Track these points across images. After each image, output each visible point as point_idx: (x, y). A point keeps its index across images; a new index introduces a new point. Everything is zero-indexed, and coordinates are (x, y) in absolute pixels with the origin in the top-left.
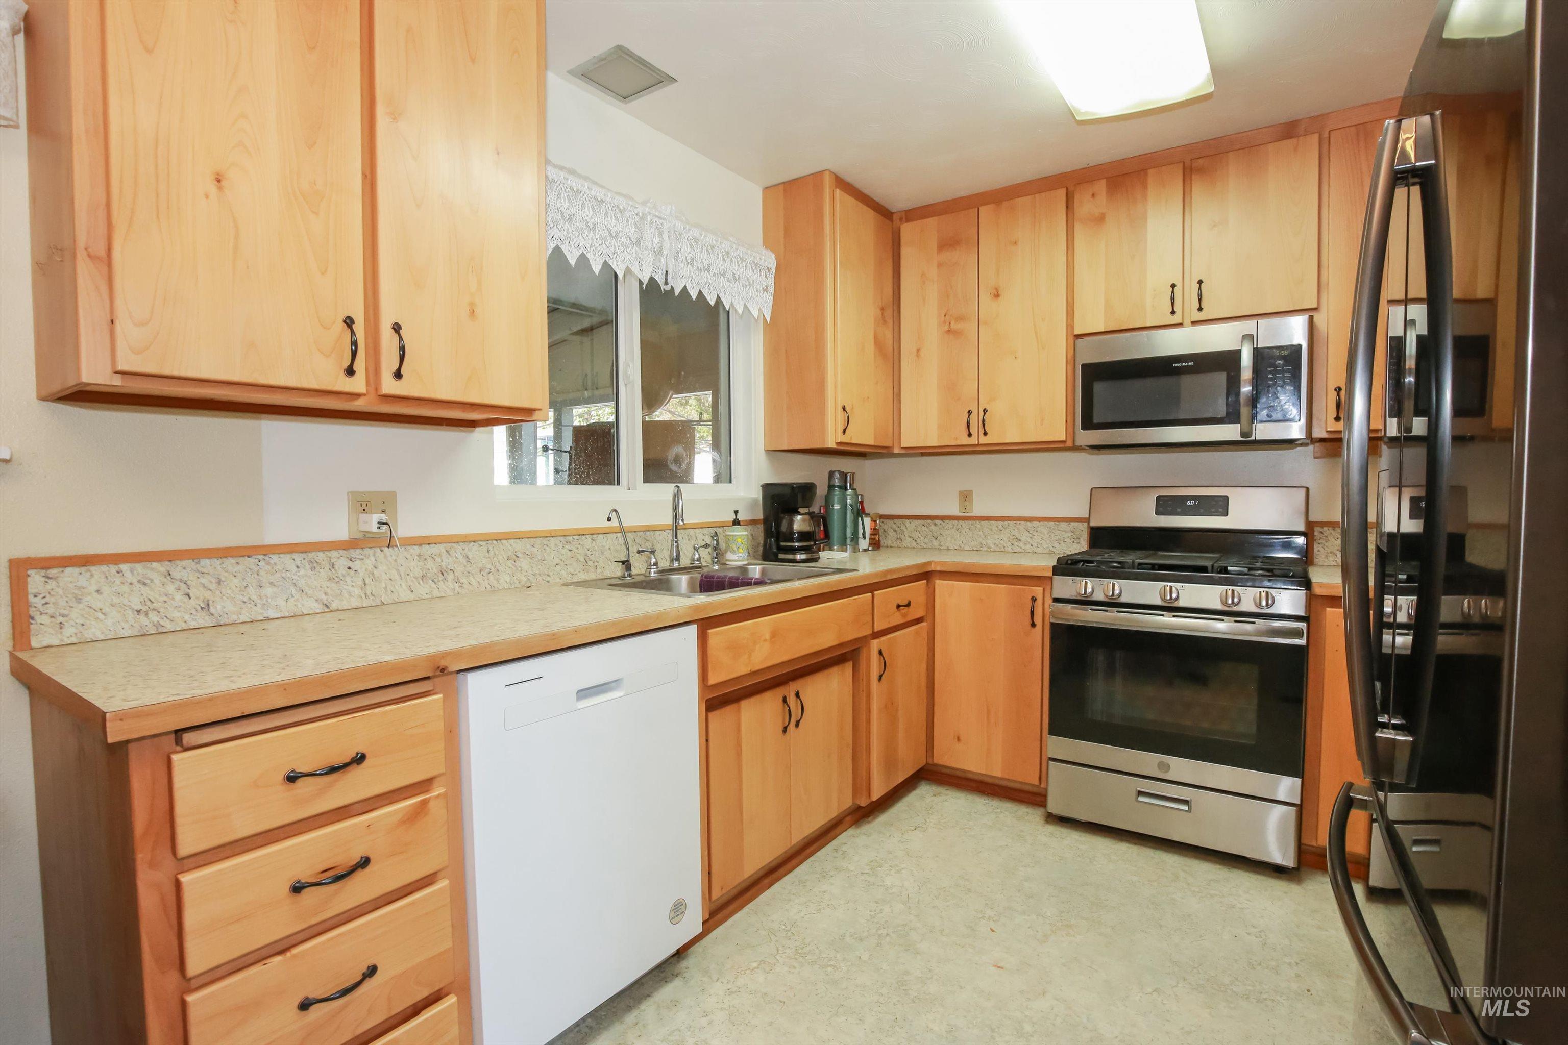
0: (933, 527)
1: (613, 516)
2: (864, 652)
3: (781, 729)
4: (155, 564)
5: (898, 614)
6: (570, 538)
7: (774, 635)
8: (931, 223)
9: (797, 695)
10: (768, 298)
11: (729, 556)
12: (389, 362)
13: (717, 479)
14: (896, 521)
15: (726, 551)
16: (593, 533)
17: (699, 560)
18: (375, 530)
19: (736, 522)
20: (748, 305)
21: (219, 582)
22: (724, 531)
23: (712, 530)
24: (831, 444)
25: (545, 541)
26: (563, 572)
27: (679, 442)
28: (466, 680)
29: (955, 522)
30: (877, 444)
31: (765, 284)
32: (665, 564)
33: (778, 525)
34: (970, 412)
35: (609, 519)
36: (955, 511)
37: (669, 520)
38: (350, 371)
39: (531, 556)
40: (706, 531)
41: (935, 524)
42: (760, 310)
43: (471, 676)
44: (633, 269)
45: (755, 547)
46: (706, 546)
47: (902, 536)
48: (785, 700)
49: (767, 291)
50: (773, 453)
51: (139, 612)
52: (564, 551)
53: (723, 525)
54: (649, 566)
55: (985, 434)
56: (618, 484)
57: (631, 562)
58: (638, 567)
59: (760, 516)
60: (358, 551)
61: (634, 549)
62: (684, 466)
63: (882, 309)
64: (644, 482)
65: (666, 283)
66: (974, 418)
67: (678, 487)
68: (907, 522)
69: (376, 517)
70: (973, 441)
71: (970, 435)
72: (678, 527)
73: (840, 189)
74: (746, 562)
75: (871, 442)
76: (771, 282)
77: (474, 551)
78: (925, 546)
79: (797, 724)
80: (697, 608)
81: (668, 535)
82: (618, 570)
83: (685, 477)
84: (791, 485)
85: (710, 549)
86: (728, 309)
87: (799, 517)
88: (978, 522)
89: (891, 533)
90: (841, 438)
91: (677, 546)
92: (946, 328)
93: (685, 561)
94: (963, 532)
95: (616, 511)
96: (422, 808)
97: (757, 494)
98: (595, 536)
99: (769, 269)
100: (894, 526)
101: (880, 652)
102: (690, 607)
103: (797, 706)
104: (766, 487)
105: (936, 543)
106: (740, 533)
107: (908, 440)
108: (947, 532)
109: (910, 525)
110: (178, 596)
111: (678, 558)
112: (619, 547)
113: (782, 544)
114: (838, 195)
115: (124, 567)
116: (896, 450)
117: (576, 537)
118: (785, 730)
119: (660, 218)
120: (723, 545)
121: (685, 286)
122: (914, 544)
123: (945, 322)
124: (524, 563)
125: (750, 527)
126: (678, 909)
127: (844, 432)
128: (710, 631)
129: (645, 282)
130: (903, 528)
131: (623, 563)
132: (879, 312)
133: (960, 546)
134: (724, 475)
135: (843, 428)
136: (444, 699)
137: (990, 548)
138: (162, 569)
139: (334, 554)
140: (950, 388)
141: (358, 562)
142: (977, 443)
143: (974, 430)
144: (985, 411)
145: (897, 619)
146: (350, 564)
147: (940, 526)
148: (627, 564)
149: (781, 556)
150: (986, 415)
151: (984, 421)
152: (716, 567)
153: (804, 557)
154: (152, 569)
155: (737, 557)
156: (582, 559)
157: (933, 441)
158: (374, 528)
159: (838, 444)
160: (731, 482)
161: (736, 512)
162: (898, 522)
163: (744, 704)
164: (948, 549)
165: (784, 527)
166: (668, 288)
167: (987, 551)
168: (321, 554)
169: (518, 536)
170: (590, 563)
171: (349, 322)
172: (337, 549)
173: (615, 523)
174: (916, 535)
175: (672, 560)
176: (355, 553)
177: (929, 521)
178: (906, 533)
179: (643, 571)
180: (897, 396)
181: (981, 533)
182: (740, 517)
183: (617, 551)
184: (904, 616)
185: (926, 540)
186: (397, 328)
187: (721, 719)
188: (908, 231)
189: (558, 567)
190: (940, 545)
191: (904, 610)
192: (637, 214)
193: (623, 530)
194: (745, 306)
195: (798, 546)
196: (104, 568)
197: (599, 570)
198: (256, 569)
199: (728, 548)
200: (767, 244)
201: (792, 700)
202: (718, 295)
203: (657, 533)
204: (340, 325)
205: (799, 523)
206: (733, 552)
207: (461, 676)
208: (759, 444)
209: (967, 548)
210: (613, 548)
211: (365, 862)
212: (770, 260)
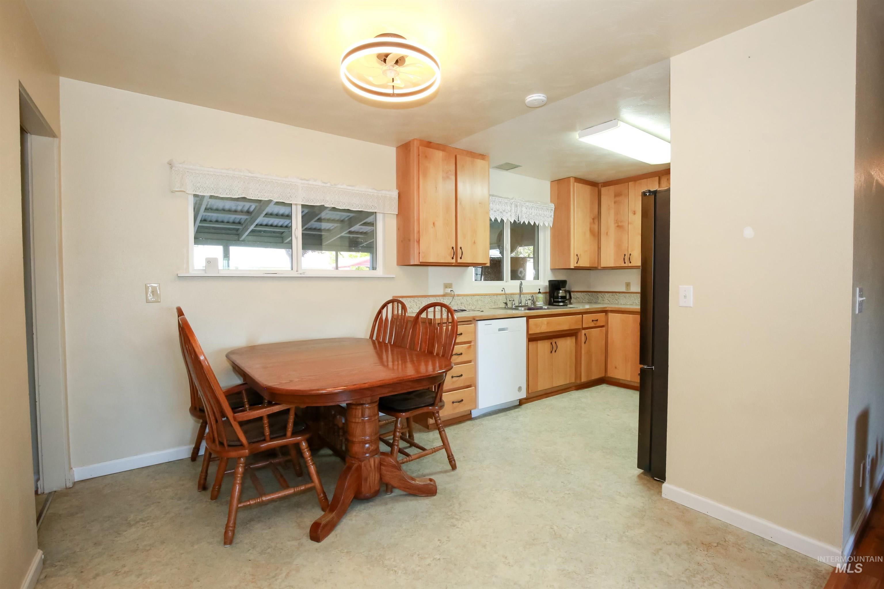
0: (616, 296)
1: (503, 290)
2: (579, 334)
3: (550, 352)
4: (412, 298)
5: (592, 323)
6: (491, 296)
7: (548, 323)
8: (612, 188)
9: (556, 343)
10: (551, 219)
11: (537, 303)
12: (459, 255)
13: (535, 279)
14: (602, 293)
15: (536, 302)
16: (497, 295)
17: (527, 303)
18: (450, 292)
19: (539, 293)
20: (544, 223)
21: (421, 303)
22: (536, 295)
23: (532, 295)
24: (572, 267)
25: (485, 297)
26: (489, 306)
27: (522, 267)
28: (478, 323)
29: (624, 294)
30: (591, 266)
31: (550, 215)
32: (517, 304)
33: (554, 294)
34: (625, 255)
35: (502, 291)
36: (623, 289)
37: (518, 292)
38: (453, 258)
39: (481, 301)
40: (530, 295)
41: (617, 295)
42: (548, 224)
43: (479, 322)
44: (509, 219)
45: (546, 301)
46: (530, 299)
47: (604, 299)
48: (551, 343)
49: (551, 217)
50: (553, 270)
51: (409, 308)
52: (489, 299)
53: (535, 293)
54: (512, 305)
55: (630, 262)
56: (503, 280)
57: (507, 303)
58: (509, 305)
59: (548, 290)
60: (445, 297)
61: (508, 300)
62: (523, 275)
63: (593, 219)
64: (511, 280)
65: (518, 221)
66: (626, 256)
67: (521, 282)
68: (606, 294)
69: (450, 289)
70: (626, 265)
71: (625, 263)
72: (521, 294)
73: (576, 182)
74: (542, 305)
75: (588, 266)
76: (552, 214)
77: (468, 298)
78: (613, 303)
79: (555, 351)
80: (526, 313)
81: (518, 296)
82: (503, 305)
83: (523, 278)
84: (558, 281)
85: (531, 301)
86: (537, 225)
87: (561, 291)
88: (632, 294)
89: (600, 298)
90: (576, 265)
91: (521, 299)
92: (617, 225)
93: (523, 304)
94: (627, 298)
95: (504, 289)
96: (470, 347)
97: (547, 284)
98: (497, 296)
99: (552, 210)
100: (601, 295)
101: (585, 334)
102: (524, 313)
103: (555, 346)
104: (550, 282)
105: (617, 302)
106: (541, 296)
107: (603, 265)
108: (621, 298)
109: (607, 295)
110: (415, 305)
111: (521, 303)
112: (503, 299)
113: (555, 300)
114: (575, 184)
115: (408, 299)
116: (599, 268)
117: (492, 296)
118: (551, 352)
119: (517, 202)
120: (535, 300)
121: (524, 221)
122: (609, 302)
123: (616, 223)
124: (480, 302)
125: (544, 295)
126: (520, 389)
127: (577, 263)
128: (530, 320)
129: (512, 222)
130: (605, 296)
131: (505, 303)
132: (592, 220)
133: (626, 303)
134: (537, 277)
135: (577, 262)
136: (474, 325)
137: (636, 304)
138: (413, 299)
139: (440, 298)
140: (618, 245)
141: (445, 300)
142: (627, 266)
143: (626, 261)
144: (630, 255)
145: (592, 325)
146: (443, 300)
147: (618, 295)
148: (506, 304)
149: (554, 304)
150: (631, 256)
151: (629, 258)
152: (533, 306)
153: (562, 304)
154: (412, 299)
155: (540, 304)
156: (494, 302)
157: (612, 265)
158: (449, 292)
159: (574, 267)
160: (538, 279)
161: (539, 289)
162: (603, 294)
163: (539, 342)
164: (621, 304)
165: (555, 294)
166: (519, 222)
167: (635, 305)
168: (438, 298)
169: (478, 295)
170: (496, 303)
171: (453, 248)
172: (441, 297)
173: (503, 292)
174: (609, 299)
175: (519, 303)
176: (444, 298)
177: (614, 294)
178: (606, 298)
179: (510, 306)
180: (599, 248)
181: (633, 298)
182: (541, 291)
183: (503, 300)
184: (595, 324)
185: (613, 301)
186: (461, 248)
187: (532, 345)
188: (604, 190)
189: (488, 304)
190: (618, 303)
191: (595, 322)
192: (510, 203)
193: (505, 294)
194: (543, 223)
195: (561, 301)
196: (405, 299)
197: (498, 305)
198: (427, 300)
199: (537, 300)
200: (551, 201)
201: (554, 344)
202: (534, 222)
203: (515, 295)
204: (451, 249)
205: (561, 293)
206: (538, 302)
207: (477, 322)
208: (548, 267)
209: (628, 304)
210: (502, 299)
211: (461, 354)
212: (553, 206)
